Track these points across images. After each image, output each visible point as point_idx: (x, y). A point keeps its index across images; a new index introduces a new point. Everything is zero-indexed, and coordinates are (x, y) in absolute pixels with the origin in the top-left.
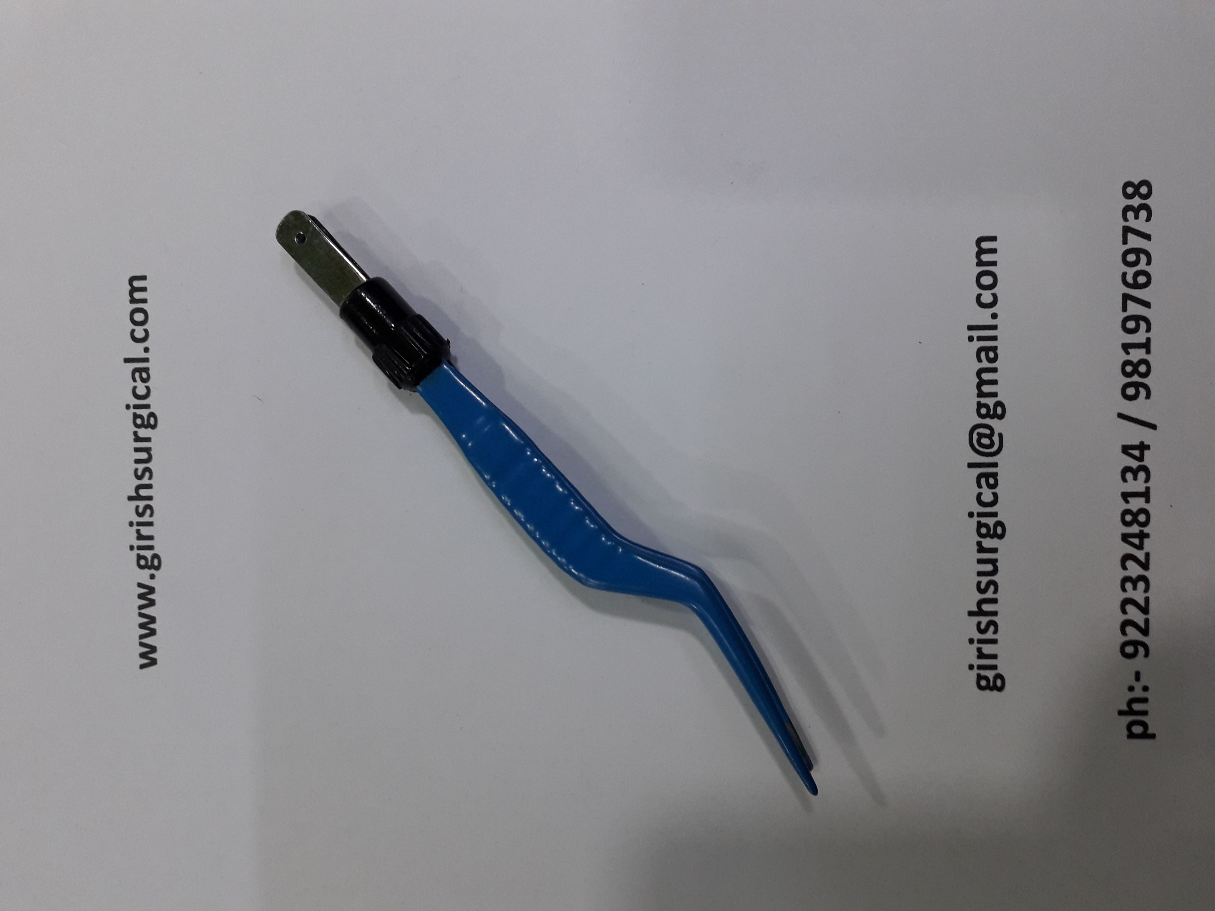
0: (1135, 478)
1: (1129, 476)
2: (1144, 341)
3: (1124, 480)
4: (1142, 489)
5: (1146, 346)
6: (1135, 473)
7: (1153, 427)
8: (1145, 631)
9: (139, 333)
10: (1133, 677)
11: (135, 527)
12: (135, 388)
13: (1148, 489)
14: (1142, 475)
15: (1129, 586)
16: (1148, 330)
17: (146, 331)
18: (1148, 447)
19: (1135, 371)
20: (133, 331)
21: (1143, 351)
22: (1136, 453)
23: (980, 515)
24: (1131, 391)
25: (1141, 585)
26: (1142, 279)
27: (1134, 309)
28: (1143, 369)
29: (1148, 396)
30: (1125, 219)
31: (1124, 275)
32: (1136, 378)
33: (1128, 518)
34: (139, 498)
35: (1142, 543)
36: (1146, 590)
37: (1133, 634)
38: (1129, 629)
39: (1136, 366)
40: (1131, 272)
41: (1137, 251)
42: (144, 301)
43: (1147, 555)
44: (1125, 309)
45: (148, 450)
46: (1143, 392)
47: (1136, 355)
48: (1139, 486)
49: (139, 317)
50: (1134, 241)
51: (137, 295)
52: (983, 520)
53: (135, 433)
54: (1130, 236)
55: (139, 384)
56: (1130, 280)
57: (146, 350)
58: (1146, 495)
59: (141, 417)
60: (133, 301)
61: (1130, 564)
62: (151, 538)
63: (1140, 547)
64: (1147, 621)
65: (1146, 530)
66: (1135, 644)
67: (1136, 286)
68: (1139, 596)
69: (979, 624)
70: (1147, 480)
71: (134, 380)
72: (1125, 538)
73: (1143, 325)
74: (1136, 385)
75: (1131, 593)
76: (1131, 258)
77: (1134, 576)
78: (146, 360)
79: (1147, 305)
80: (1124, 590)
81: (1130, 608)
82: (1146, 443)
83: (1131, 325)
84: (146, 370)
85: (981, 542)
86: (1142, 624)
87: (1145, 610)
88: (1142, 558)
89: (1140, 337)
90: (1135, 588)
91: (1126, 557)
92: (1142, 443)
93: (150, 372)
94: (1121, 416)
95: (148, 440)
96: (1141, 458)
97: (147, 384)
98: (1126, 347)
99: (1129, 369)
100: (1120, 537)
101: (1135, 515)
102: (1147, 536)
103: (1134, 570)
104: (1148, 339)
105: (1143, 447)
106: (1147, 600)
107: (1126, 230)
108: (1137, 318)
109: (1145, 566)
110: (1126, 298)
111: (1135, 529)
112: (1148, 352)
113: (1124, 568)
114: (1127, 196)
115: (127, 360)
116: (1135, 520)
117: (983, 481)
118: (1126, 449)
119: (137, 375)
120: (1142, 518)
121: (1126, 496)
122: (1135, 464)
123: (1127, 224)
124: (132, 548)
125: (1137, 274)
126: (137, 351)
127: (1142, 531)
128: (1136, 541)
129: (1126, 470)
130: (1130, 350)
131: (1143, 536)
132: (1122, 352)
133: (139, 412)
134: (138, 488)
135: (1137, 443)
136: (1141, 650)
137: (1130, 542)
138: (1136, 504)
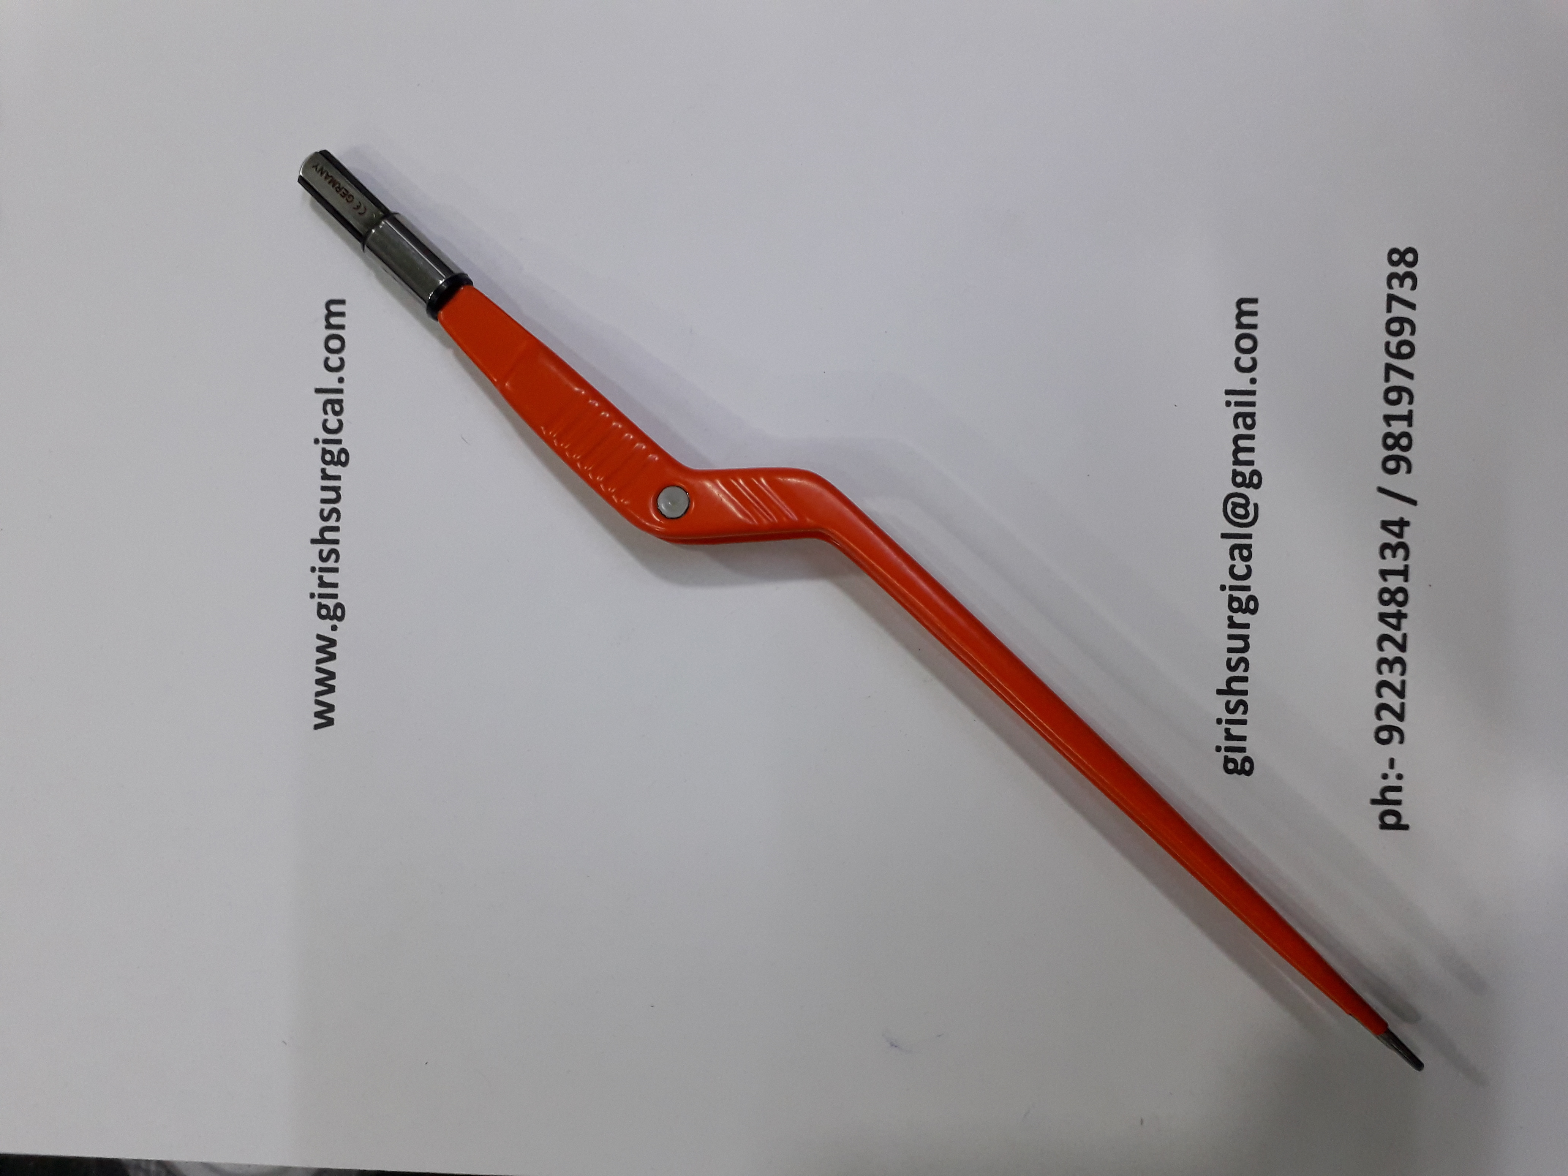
0: (1394, 556)
1: (1388, 553)
2: (1406, 413)
3: (1383, 557)
4: (1401, 567)
5: (1408, 418)
6: (1394, 549)
7: (1414, 502)
8: (1400, 717)
9: (334, 362)
10: (1387, 764)
11: (317, 573)
12: (325, 421)
13: (1406, 566)
14: (1401, 552)
15: (1385, 667)
16: (1411, 402)
17: (342, 360)
18: (1407, 524)
19: (1397, 444)
20: (327, 359)
21: (1405, 423)
22: (1396, 529)
23: (1232, 588)
24: (1391, 465)
25: (1398, 667)
26: (1405, 350)
27: (1397, 379)
28: (1404, 442)
29: (1409, 471)
30: (1390, 286)
31: (1388, 344)
32: (1397, 451)
33: (1386, 597)
34: (323, 541)
35: (1399, 623)
36: (1403, 673)
37: (1388, 719)
38: (1385, 714)
39: (1397, 439)
40: (1394, 341)
41: (1401, 320)
42: (342, 327)
43: (1405, 636)
44: (1387, 379)
45: (336, 489)
46: (1403, 465)
47: (1398, 427)
48: (1397, 563)
49: (335, 344)
50: (1399, 310)
51: (334, 321)
52: (1236, 594)
53: (323, 470)
54: (1395, 304)
55: (331, 417)
56: (1393, 349)
57: (341, 380)
58: (1404, 573)
59: (331, 453)
60: (329, 326)
61: (1387, 644)
62: (335, 585)
63: (1397, 628)
64: (1403, 705)
65: (1404, 610)
66: (1390, 729)
67: (1399, 356)
68: (1395, 678)
69: (1228, 703)
70: (1406, 558)
71: (325, 412)
72: (1383, 617)
73: (1405, 396)
74: (1397, 459)
75: (1387, 676)
76: (1395, 327)
77: (1390, 658)
78: (340, 391)
79: (1410, 376)
80: (1380, 672)
81: (1385, 691)
82: (1406, 519)
83: (1393, 396)
84: (340, 402)
85: (1232, 617)
86: (1398, 709)
87: (1401, 694)
88: (1399, 640)
89: (1402, 409)
90: (1391, 671)
91: (1384, 638)
92: (1402, 519)
93: (344, 404)
94: (1381, 490)
95: (338, 478)
96: (1400, 535)
97: (339, 417)
98: (1388, 419)
99: (1390, 441)
100: (1377, 617)
101: (1393, 594)
102: (1405, 616)
103: (1390, 651)
104: (1411, 412)
105: (1403, 523)
106: (1403, 683)
107: (1391, 298)
108: (1400, 390)
109: (1402, 647)
110: (1389, 367)
111: (1393, 608)
112: (1410, 425)
113: (1381, 649)
114: (1393, 263)
115: (318, 391)
116: (1393, 600)
117: (1236, 552)
118: (1385, 525)
119: (329, 407)
120: (1400, 597)
121: (1384, 574)
122: (1394, 541)
123: (1391, 292)
124: (312, 596)
125: (1401, 344)
126: (330, 380)
127: (1399, 611)
128: (1393, 621)
129: (1385, 546)
130: (1392, 422)
131: (1400, 616)
132: (1384, 424)
133: (328, 447)
134: (323, 530)
135: (1396, 518)
136: (1396, 735)
137: (1387, 621)
138: (1394, 582)
